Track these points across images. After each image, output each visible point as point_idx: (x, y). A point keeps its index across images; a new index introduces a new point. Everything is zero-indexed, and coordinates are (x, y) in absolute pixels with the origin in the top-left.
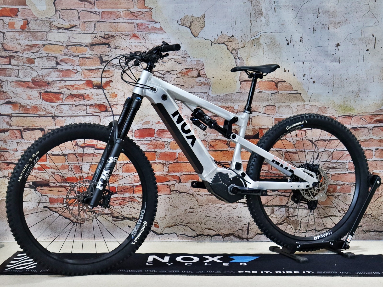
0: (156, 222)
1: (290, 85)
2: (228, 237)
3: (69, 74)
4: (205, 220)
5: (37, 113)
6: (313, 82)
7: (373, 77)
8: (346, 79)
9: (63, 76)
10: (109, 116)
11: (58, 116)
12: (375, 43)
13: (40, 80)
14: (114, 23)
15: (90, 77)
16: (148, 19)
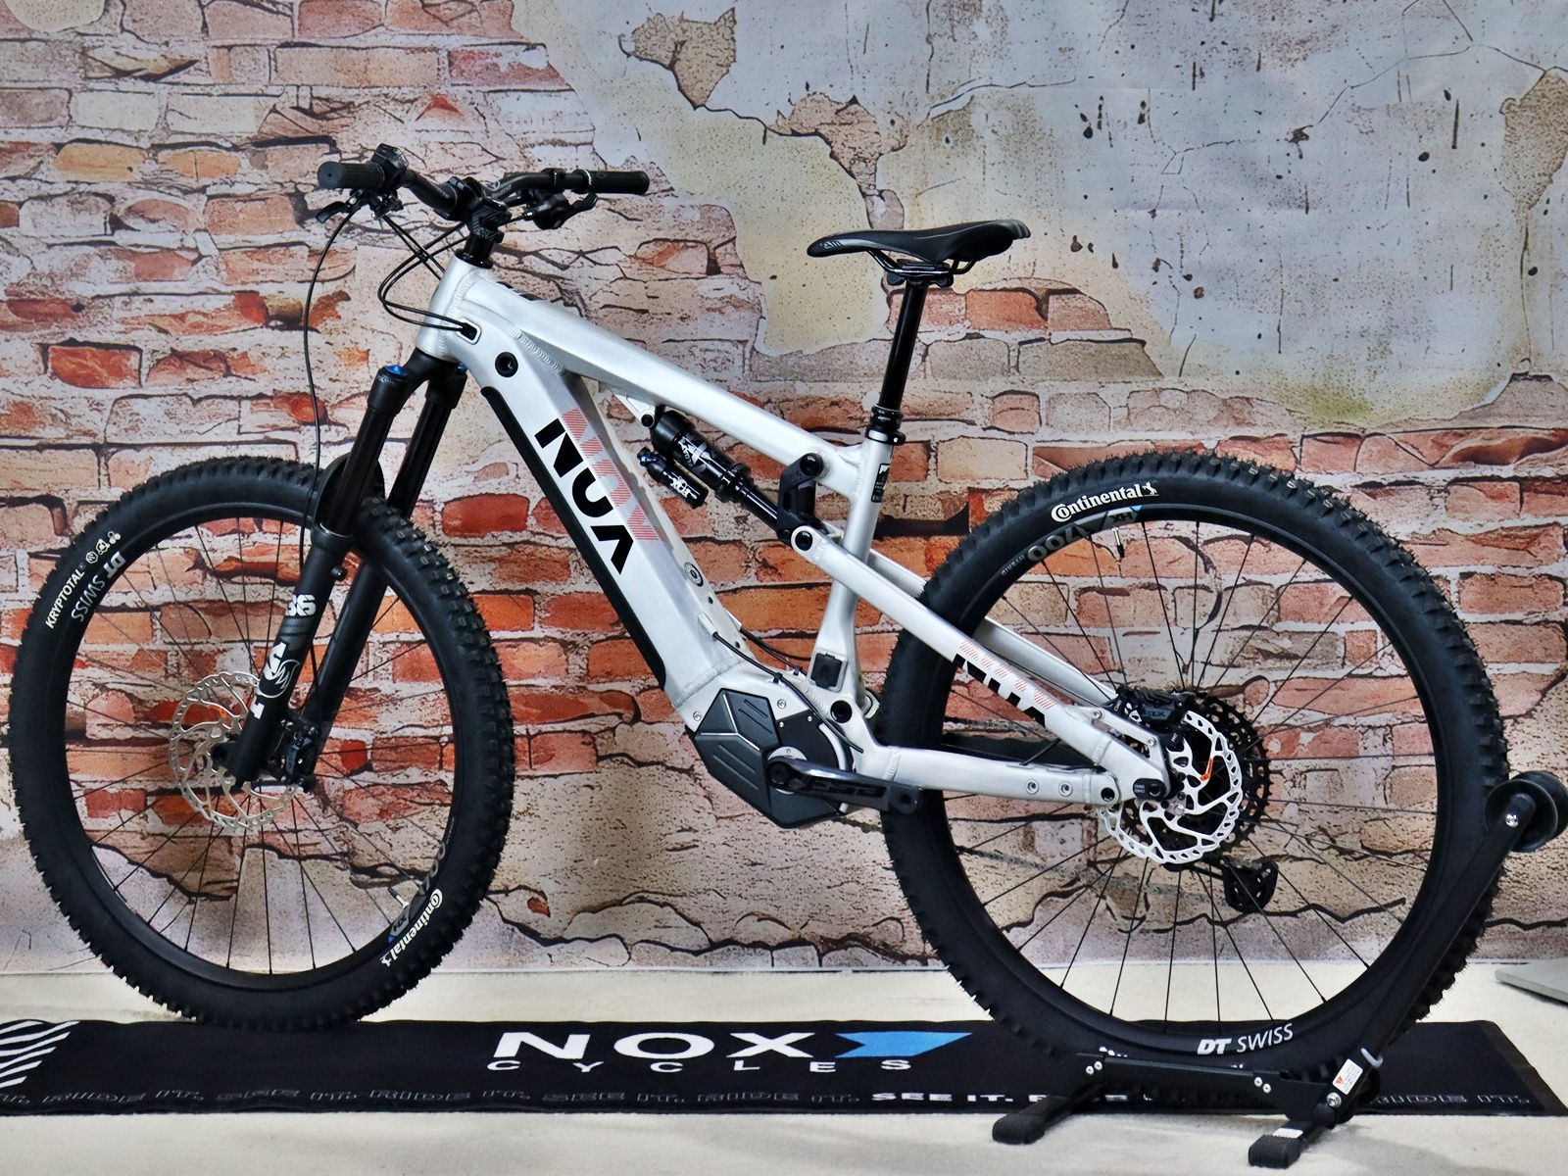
0: (535, 891)
1: (1098, 307)
2: (843, 952)
3: (165, 267)
4: (746, 877)
5: (31, 434)
6: (1196, 291)
7: (1449, 270)
8: (1336, 280)
9: (137, 276)
10: (334, 444)
11: (121, 446)
12: (1456, 124)
13: (43, 294)
14: (354, 48)
15: (251, 278)
16: (494, 33)
